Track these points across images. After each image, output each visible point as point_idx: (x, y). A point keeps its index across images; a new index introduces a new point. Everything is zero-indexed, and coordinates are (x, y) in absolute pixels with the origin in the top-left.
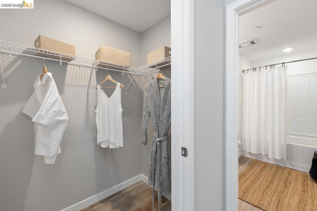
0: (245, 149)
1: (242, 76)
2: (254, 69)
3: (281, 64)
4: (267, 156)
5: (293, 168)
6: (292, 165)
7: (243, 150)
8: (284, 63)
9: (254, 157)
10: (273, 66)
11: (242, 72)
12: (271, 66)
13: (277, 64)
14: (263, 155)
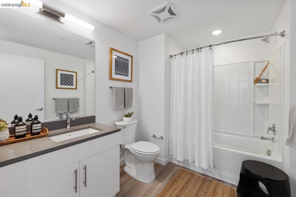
0: (172, 154)
1: (170, 62)
2: (181, 53)
3: (208, 46)
4: (194, 162)
5: (220, 178)
6: (220, 175)
7: (170, 155)
8: (210, 46)
9: (181, 163)
10: (200, 50)
11: (170, 58)
12: (198, 50)
13: (204, 47)
14: (190, 161)
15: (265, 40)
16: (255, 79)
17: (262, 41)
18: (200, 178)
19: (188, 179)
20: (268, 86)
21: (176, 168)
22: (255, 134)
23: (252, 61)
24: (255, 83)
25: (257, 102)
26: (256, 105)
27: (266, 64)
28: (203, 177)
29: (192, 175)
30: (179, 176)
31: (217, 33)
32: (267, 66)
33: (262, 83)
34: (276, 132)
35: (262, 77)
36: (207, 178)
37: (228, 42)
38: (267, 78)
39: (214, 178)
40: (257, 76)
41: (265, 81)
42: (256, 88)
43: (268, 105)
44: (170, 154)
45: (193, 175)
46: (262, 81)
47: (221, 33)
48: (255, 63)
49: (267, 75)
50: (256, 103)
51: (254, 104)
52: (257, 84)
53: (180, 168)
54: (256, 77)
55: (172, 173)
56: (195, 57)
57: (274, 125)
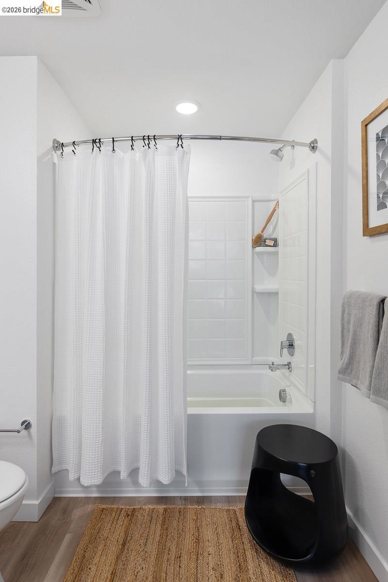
0: (65, 467)
2: (94, 141)
4: (134, 472)
5: (202, 491)
6: (200, 484)
8: (180, 138)
10: (152, 143)
11: (56, 149)
12: (147, 142)
13: (162, 137)
14: (124, 475)
15: (276, 153)
16: (254, 238)
17: (271, 155)
18: (155, 516)
19: (122, 534)
20: (277, 253)
21: (77, 514)
22: (254, 358)
23: (249, 197)
24: (253, 247)
25: (259, 288)
26: (255, 296)
27: (272, 205)
28: (161, 508)
29: (131, 515)
30: (93, 540)
31: (187, 108)
32: (274, 210)
33: (267, 246)
34: (296, 349)
35: (265, 235)
36: (171, 506)
37: (220, 138)
38: (273, 237)
39: (186, 499)
40: (258, 231)
41: (272, 243)
42: (256, 256)
43: (276, 294)
44: (54, 470)
45: (133, 515)
46: (268, 242)
47: (196, 113)
48: (253, 201)
49: (274, 229)
50: (257, 291)
51: (253, 291)
52: (259, 249)
53: (90, 507)
54: (256, 234)
55: (68, 537)
56: (137, 159)
57: (290, 335)
